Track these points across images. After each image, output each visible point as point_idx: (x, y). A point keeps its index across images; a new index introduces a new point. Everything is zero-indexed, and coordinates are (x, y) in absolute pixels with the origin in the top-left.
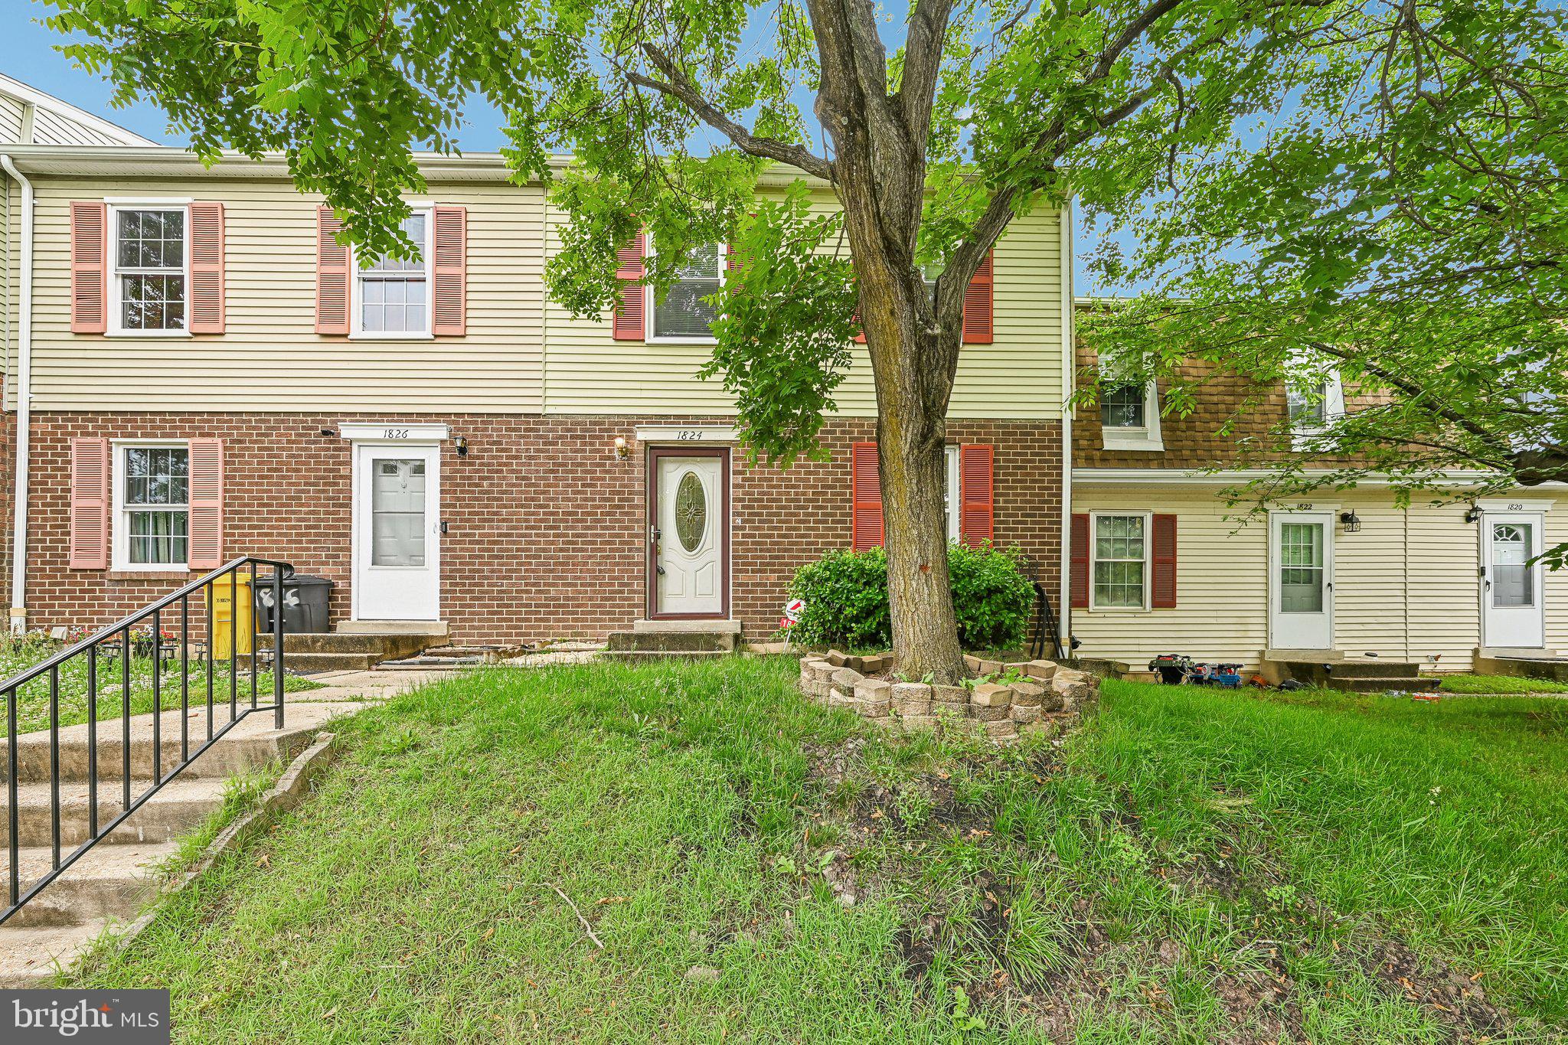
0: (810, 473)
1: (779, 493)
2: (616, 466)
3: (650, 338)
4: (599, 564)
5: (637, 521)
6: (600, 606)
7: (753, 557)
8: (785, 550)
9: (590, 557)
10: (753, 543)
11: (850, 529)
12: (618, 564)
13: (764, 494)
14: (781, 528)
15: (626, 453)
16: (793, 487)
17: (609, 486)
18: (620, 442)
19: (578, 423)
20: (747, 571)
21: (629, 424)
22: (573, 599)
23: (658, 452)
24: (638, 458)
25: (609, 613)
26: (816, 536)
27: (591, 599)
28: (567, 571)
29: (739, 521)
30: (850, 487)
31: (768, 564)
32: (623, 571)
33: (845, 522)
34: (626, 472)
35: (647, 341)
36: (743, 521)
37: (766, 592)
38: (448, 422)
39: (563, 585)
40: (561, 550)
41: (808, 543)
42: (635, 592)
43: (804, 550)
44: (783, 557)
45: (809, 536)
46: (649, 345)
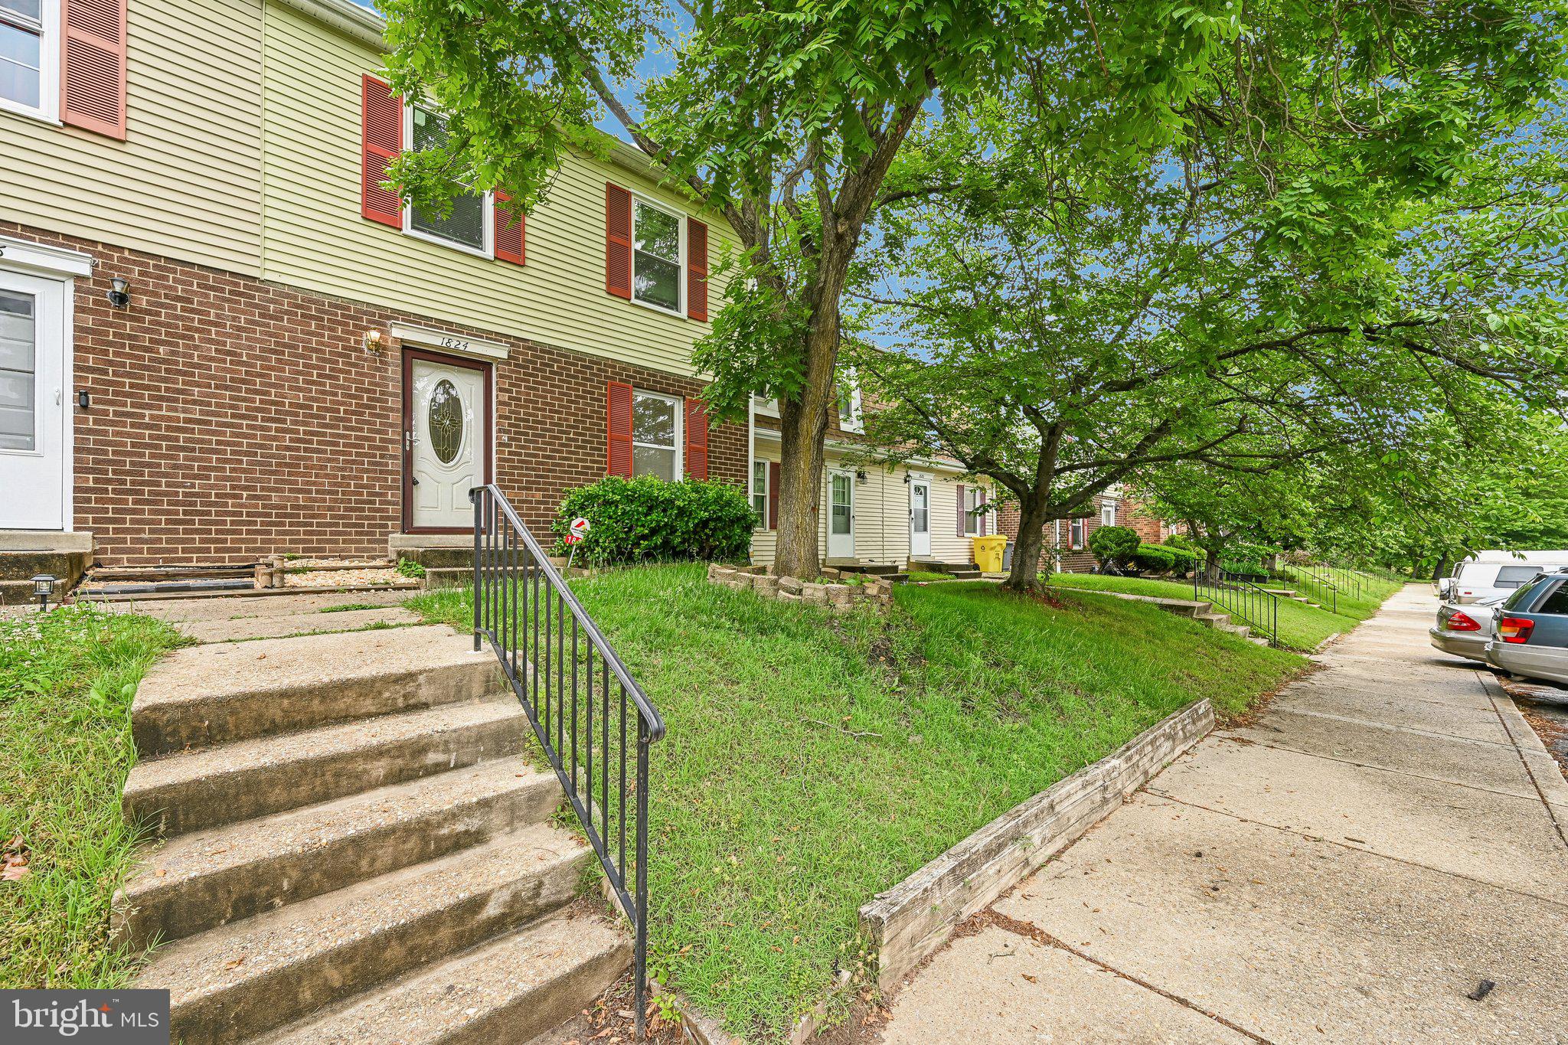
0: (572, 402)
1: (543, 416)
2: (365, 360)
3: (407, 229)
4: (342, 469)
5: (391, 425)
6: (342, 517)
7: (519, 475)
8: (550, 471)
9: (329, 460)
10: (519, 461)
11: (605, 456)
12: (367, 471)
13: (530, 415)
14: (545, 450)
15: (379, 348)
16: (556, 412)
17: (355, 381)
18: (375, 335)
19: (314, 302)
20: (513, 488)
21: (383, 317)
22: (305, 507)
23: (411, 353)
24: (394, 356)
25: (355, 525)
26: (577, 460)
27: (330, 509)
28: (298, 474)
29: (505, 438)
30: (605, 419)
31: (534, 482)
32: (373, 479)
33: (600, 450)
34: (378, 369)
35: (404, 231)
36: (510, 439)
37: (532, 509)
38: (95, 254)
39: (291, 490)
40: (288, 448)
41: (569, 466)
42: (389, 503)
43: (565, 472)
44: (547, 477)
45: (570, 459)
46: (406, 236)
